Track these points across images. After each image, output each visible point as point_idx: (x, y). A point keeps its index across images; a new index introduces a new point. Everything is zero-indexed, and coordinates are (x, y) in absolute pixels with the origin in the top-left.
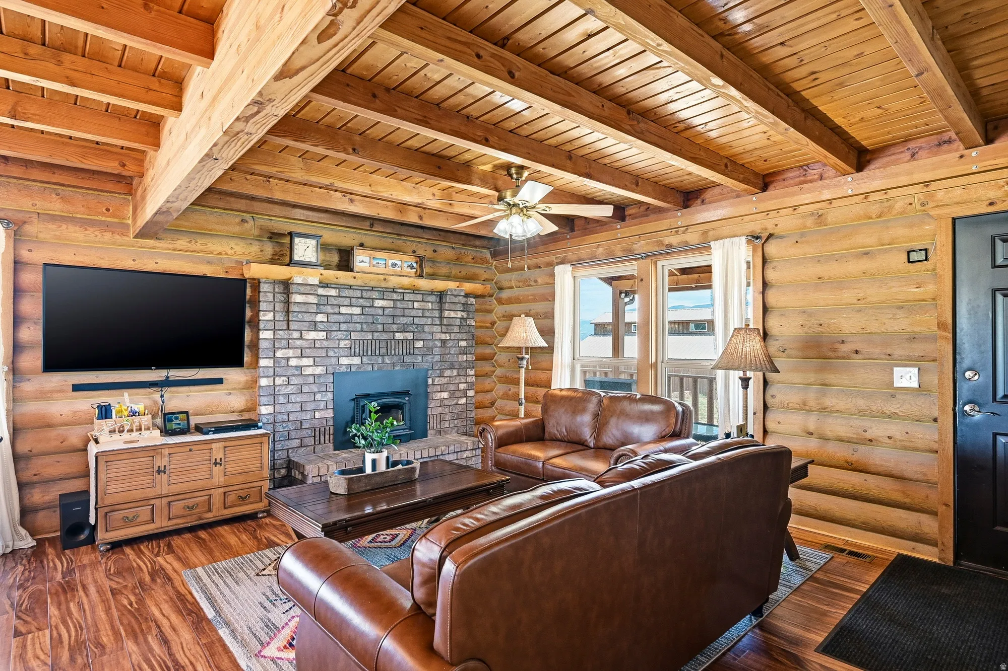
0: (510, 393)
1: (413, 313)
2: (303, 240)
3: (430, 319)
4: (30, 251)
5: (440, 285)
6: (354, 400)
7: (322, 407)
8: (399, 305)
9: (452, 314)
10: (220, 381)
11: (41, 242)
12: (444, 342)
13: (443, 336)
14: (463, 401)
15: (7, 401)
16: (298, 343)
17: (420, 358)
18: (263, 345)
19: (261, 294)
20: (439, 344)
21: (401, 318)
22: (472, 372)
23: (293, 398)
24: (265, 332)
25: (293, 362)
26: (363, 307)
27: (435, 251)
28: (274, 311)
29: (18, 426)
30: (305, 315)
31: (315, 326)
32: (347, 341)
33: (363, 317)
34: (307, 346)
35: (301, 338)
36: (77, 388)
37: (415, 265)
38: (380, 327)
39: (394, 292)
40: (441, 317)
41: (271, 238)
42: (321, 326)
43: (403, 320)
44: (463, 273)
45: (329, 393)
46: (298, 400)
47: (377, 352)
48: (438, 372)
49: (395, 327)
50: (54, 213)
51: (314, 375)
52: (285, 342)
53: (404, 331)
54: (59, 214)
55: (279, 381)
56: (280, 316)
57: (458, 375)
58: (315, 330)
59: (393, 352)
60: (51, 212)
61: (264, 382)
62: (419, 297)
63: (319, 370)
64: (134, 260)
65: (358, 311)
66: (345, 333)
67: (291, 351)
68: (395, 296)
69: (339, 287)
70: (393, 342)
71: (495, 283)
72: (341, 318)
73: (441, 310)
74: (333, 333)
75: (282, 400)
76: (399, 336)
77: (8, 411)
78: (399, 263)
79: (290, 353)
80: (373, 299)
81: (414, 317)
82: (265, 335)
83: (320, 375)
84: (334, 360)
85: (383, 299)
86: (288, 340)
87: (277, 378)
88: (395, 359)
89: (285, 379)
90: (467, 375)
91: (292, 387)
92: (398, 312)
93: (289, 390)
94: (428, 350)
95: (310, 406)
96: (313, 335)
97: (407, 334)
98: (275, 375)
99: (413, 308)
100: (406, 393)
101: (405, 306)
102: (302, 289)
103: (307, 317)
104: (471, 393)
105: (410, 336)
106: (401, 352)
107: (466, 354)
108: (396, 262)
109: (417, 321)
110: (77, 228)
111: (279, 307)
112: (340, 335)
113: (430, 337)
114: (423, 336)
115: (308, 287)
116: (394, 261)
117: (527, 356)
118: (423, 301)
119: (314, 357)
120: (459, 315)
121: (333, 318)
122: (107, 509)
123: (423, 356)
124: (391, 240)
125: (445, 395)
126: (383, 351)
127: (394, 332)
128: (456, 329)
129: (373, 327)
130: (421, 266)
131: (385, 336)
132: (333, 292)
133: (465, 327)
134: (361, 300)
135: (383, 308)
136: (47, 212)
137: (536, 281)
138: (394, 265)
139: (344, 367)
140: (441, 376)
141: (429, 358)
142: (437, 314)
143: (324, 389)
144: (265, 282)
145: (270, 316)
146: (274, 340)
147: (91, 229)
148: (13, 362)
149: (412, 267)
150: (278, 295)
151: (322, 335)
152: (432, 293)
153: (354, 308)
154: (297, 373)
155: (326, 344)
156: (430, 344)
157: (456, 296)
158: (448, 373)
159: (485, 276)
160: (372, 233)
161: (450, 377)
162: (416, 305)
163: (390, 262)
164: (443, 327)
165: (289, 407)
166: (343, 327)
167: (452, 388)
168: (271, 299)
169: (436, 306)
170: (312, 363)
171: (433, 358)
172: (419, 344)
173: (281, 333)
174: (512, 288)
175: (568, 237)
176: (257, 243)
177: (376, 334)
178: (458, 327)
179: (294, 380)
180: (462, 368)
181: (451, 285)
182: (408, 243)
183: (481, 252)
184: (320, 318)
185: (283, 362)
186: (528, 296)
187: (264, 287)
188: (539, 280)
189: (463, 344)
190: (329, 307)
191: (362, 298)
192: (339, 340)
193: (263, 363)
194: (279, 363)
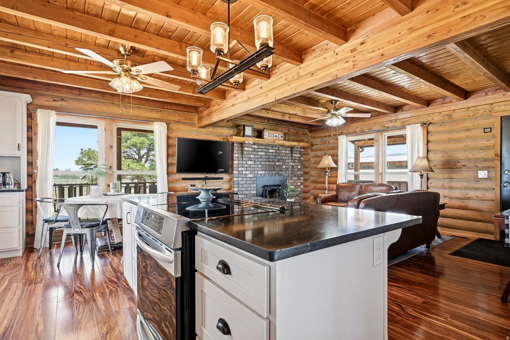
1: (282, 155)
2: (248, 127)
3: (288, 157)
6: (263, 187)
7: (253, 189)
8: (277, 151)
9: (296, 155)
10: (222, 178)
12: (292, 166)
13: (292, 164)
14: (299, 189)
16: (245, 165)
17: (284, 172)
18: (235, 166)
19: (234, 147)
20: (291, 167)
21: (278, 157)
22: (302, 178)
23: (244, 186)
24: (236, 161)
25: (244, 172)
26: (266, 152)
27: (289, 131)
28: (238, 153)
31: (250, 159)
32: (260, 165)
33: (266, 156)
34: (248, 167)
35: (246, 164)
36: (183, 179)
38: (271, 160)
39: (276, 146)
40: (292, 157)
41: (237, 127)
42: (252, 159)
43: (279, 157)
44: (299, 139)
45: (255, 184)
46: (245, 186)
47: (270, 169)
48: (290, 178)
49: (276, 160)
51: (250, 177)
52: (241, 165)
53: (279, 162)
54: (178, 120)
55: (240, 179)
56: (240, 156)
57: (297, 179)
58: (251, 161)
59: (275, 170)
60: (176, 120)
61: (235, 179)
62: (284, 149)
63: (252, 176)
64: (197, 136)
65: (264, 154)
66: (260, 162)
67: (243, 168)
68: (276, 148)
69: (259, 144)
70: (275, 166)
72: (259, 157)
73: (292, 154)
74: (256, 162)
75: (240, 186)
76: (277, 163)
78: (278, 135)
79: (243, 169)
80: (269, 149)
81: (282, 156)
82: (236, 162)
83: (252, 177)
84: (256, 172)
85: (272, 149)
86: (242, 164)
87: (239, 178)
88: (276, 172)
89: (241, 178)
90: (300, 180)
91: (244, 181)
92: (277, 154)
93: (243, 182)
94: (287, 169)
95: (249, 189)
96: (250, 162)
97: (280, 163)
98: (238, 177)
99: (282, 153)
100: (279, 185)
101: (279, 152)
102: (247, 146)
103: (248, 156)
104: (302, 187)
105: (281, 164)
106: (278, 170)
107: (300, 171)
109: (283, 158)
111: (240, 152)
112: (258, 163)
113: (287, 164)
114: (286, 164)
115: (249, 145)
116: (276, 135)
117: (329, 171)
118: (285, 150)
119: (250, 171)
121: (257, 156)
123: (285, 171)
124: (274, 127)
126: (272, 169)
128: (297, 161)
129: (269, 160)
130: (285, 136)
131: (273, 163)
132: (256, 147)
133: (300, 161)
134: (265, 150)
135: (272, 153)
138: (276, 136)
139: (260, 175)
140: (292, 179)
141: (287, 172)
142: (290, 155)
144: (235, 143)
145: (237, 155)
146: (238, 164)
147: (186, 125)
149: (282, 137)
150: (239, 148)
151: (253, 162)
152: (288, 147)
153: (263, 153)
154: (245, 176)
155: (254, 166)
156: (288, 167)
157: (297, 148)
158: (294, 178)
159: (306, 140)
160: (268, 124)
161: (295, 180)
162: (283, 151)
164: (292, 160)
165: (243, 189)
166: (260, 160)
167: (295, 184)
168: (237, 149)
169: (290, 152)
170: (249, 173)
171: (289, 172)
172: (284, 167)
173: (240, 161)
174: (318, 145)
176: (232, 129)
177: (270, 163)
179: (244, 179)
180: (299, 177)
181: (296, 144)
182: (280, 128)
183: (305, 131)
184: (252, 156)
185: (241, 172)
187: (235, 145)
188: (330, 141)
189: (299, 167)
190: (255, 152)
191: (265, 149)
193: (235, 172)
194: (240, 172)
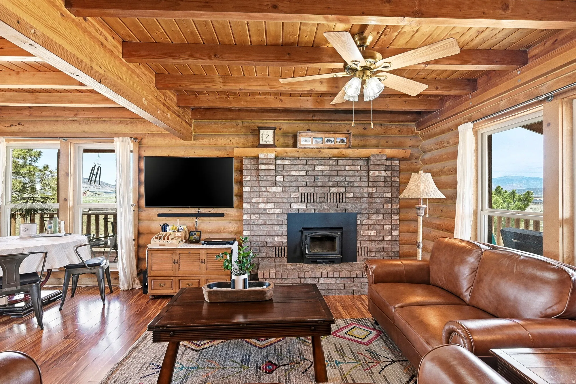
0: (431, 235)
1: (345, 173)
2: (265, 131)
3: (359, 178)
4: (145, 151)
5: (364, 152)
6: (301, 231)
7: (280, 234)
8: (334, 168)
9: (377, 173)
10: (222, 215)
11: (148, 147)
12: (370, 194)
13: (370, 190)
14: (388, 238)
15: (135, 220)
16: (265, 194)
17: (350, 205)
18: (245, 195)
19: (244, 166)
20: (366, 195)
21: (336, 178)
22: (397, 217)
23: (262, 227)
24: (246, 188)
25: (262, 206)
26: (307, 171)
27: (365, 129)
28: (251, 175)
29: (141, 231)
30: (268, 177)
31: (275, 184)
32: (296, 193)
33: (307, 177)
34: (270, 196)
35: (267, 191)
36: (160, 215)
37: (345, 139)
38: (319, 184)
39: (330, 159)
40: (368, 176)
41: (252, 133)
42: (279, 184)
43: (338, 179)
44: (390, 143)
45: (284, 226)
46: (265, 229)
47: (318, 200)
48: (366, 215)
49: (331, 184)
50: (155, 132)
51: (275, 214)
52: (257, 194)
53: (337, 186)
54: (156, 132)
55: (253, 217)
56: (254, 178)
57: (384, 218)
58: (275, 186)
59: (329, 201)
60: (153, 132)
61: (245, 217)
62: (350, 162)
63: (278, 211)
64: (185, 152)
65: (303, 173)
66: (295, 188)
67: (261, 199)
68: (331, 162)
69: (292, 158)
70: (329, 194)
71: (421, 148)
72: (292, 179)
73: (368, 171)
74: (287, 188)
75: (255, 228)
76: (333, 190)
77: (135, 225)
78: (333, 139)
79: (260, 200)
80: (315, 165)
81: (345, 176)
82: (246, 189)
83: (278, 215)
84: (287, 205)
85: (322, 165)
86: (259, 192)
87: (252, 215)
88: (331, 205)
89: (257, 215)
90: (391, 219)
91: (261, 221)
92: (333, 173)
93: (260, 222)
94: (357, 200)
95: (272, 233)
96: (274, 189)
97: (340, 188)
98: (251, 213)
99: (345, 170)
100: (339, 229)
101: (339, 169)
102: (265, 162)
103: (270, 178)
104: (396, 233)
105: (342, 190)
106: (335, 201)
107: (391, 203)
108: (330, 139)
109: (348, 179)
110: (162, 139)
111: (253, 172)
112: (291, 189)
113: (359, 190)
114: (353, 190)
115: (269, 160)
116: (329, 139)
117: (425, 206)
118: (353, 165)
119: (275, 203)
120: (383, 173)
121: (287, 178)
122: (152, 278)
123: (353, 203)
124: (329, 125)
125: (372, 233)
126: (322, 200)
127: (330, 187)
128: (381, 184)
129: (314, 184)
130: (349, 141)
131: (323, 190)
132: (287, 162)
133: (390, 183)
134: (306, 166)
135: (322, 171)
136: (152, 132)
137: (448, 142)
138: (329, 141)
139: (294, 210)
140: (368, 218)
141: (358, 205)
142: (364, 174)
143: (281, 223)
144: (246, 159)
145: (248, 178)
146: (251, 192)
147: (168, 138)
148: (138, 203)
149: (343, 141)
150: (253, 166)
151: (280, 189)
152: (360, 158)
153: (301, 172)
154: (264, 212)
155: (282, 195)
156: (359, 195)
157: (379, 160)
158: (374, 216)
159: (410, 143)
160: (314, 122)
161: (376, 220)
162: (347, 168)
163: (326, 139)
164: (370, 183)
165: (260, 233)
166: (294, 184)
167: (378, 227)
168: (249, 168)
169: (364, 168)
170: (273, 207)
171: (361, 205)
172: (350, 195)
173: (255, 188)
174: (432, 150)
175: (470, 97)
176: (244, 136)
177: (316, 189)
178: (383, 183)
179: (263, 217)
180: (388, 214)
181: (373, 152)
182: (343, 125)
183: (407, 125)
184: (278, 178)
185: (256, 206)
186: (443, 155)
187: (246, 162)
188: (451, 141)
189: (388, 195)
190: (284, 171)
191: (306, 165)
192: (291, 192)
193: (245, 205)
194: (254, 206)
